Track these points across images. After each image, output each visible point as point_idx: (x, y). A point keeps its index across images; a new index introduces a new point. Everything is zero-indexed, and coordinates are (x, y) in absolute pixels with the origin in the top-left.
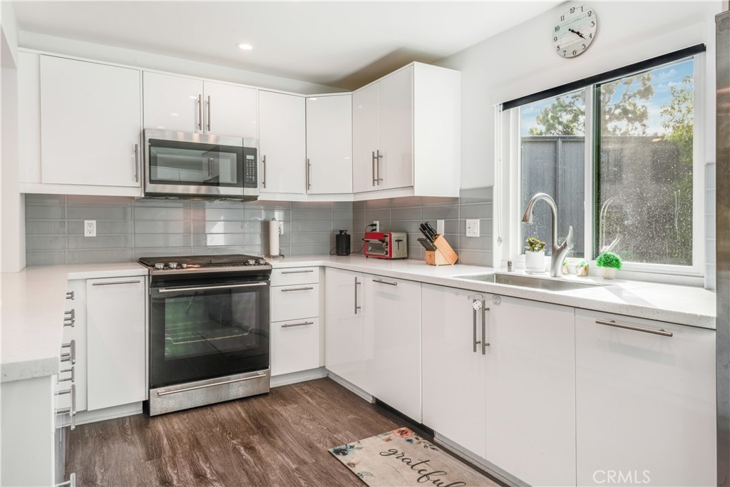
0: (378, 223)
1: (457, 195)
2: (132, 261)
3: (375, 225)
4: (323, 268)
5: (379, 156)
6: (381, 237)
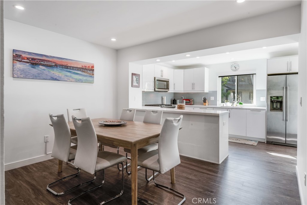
1: (208, 92)
3: (183, 97)
5: (194, 84)
6: (189, 100)
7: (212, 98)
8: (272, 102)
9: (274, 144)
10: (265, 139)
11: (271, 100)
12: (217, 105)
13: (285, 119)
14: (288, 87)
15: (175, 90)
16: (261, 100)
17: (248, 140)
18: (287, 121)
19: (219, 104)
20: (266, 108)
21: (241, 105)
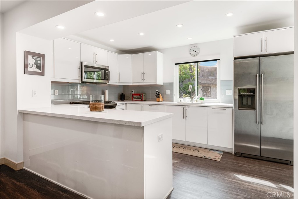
0: (134, 91)
1: (163, 84)
2: (68, 103)
3: (133, 92)
4: (126, 104)
5: (144, 73)
6: (139, 95)
7: (168, 92)
8: (240, 96)
9: (244, 157)
10: (233, 149)
11: (239, 93)
12: (173, 101)
13: (258, 120)
14: (262, 75)
15: (120, 82)
16: (226, 94)
17: (210, 149)
18: (262, 124)
19: (176, 99)
20: (232, 105)
21: (203, 100)
